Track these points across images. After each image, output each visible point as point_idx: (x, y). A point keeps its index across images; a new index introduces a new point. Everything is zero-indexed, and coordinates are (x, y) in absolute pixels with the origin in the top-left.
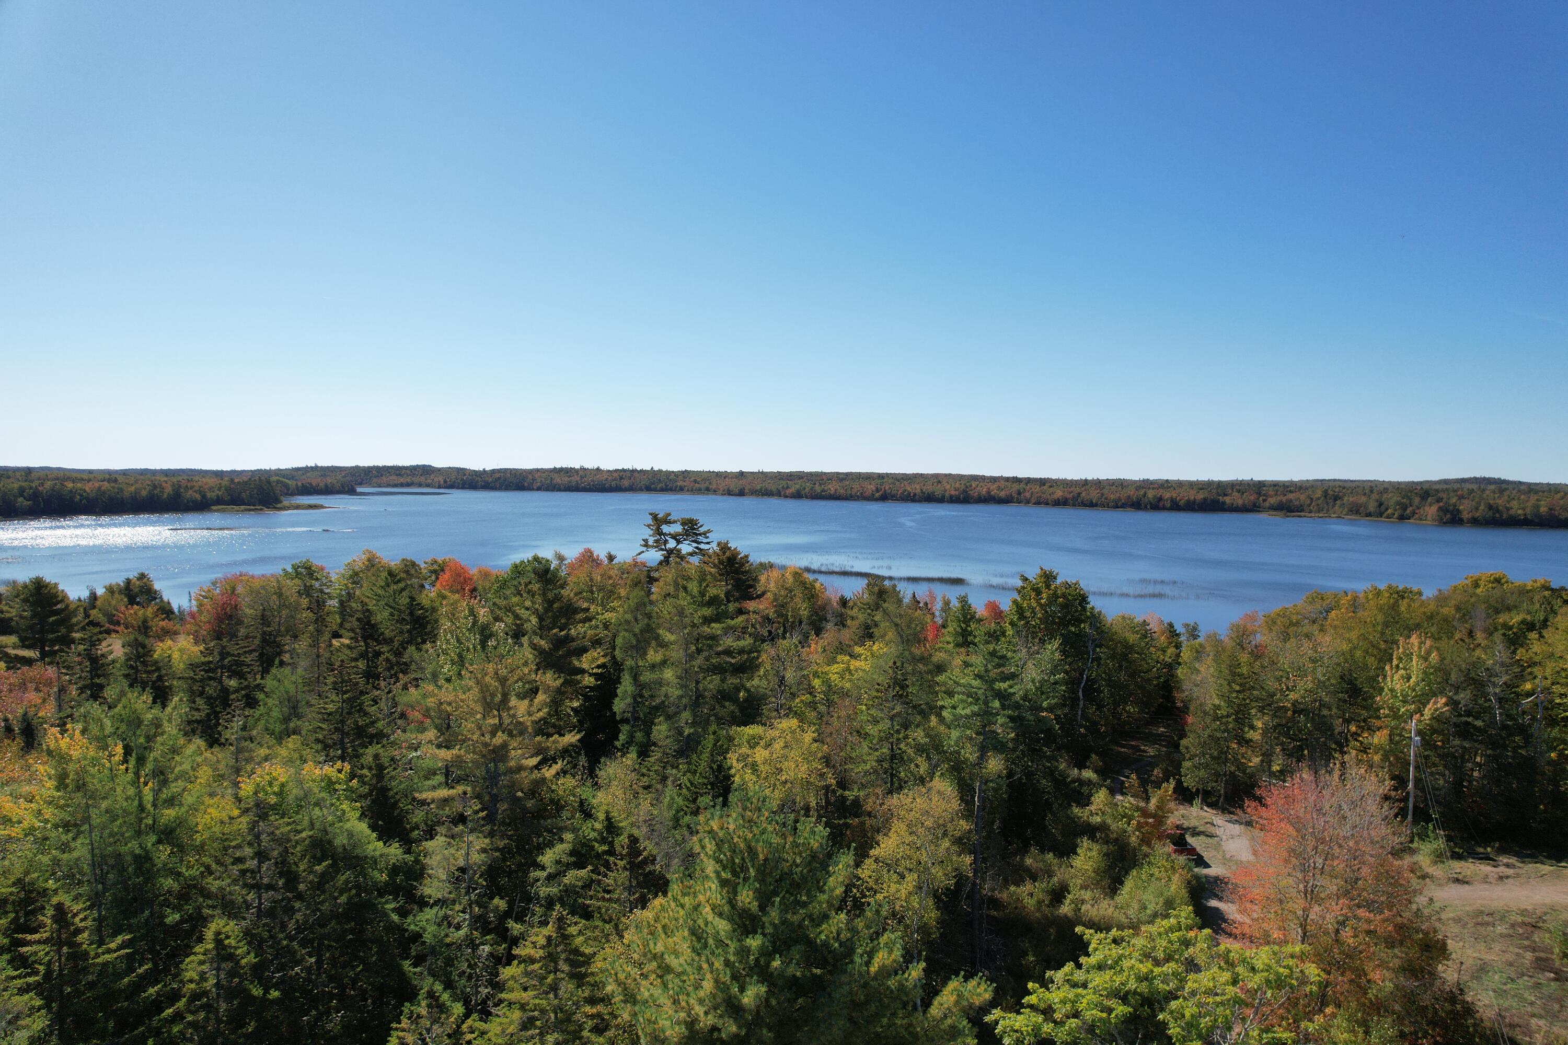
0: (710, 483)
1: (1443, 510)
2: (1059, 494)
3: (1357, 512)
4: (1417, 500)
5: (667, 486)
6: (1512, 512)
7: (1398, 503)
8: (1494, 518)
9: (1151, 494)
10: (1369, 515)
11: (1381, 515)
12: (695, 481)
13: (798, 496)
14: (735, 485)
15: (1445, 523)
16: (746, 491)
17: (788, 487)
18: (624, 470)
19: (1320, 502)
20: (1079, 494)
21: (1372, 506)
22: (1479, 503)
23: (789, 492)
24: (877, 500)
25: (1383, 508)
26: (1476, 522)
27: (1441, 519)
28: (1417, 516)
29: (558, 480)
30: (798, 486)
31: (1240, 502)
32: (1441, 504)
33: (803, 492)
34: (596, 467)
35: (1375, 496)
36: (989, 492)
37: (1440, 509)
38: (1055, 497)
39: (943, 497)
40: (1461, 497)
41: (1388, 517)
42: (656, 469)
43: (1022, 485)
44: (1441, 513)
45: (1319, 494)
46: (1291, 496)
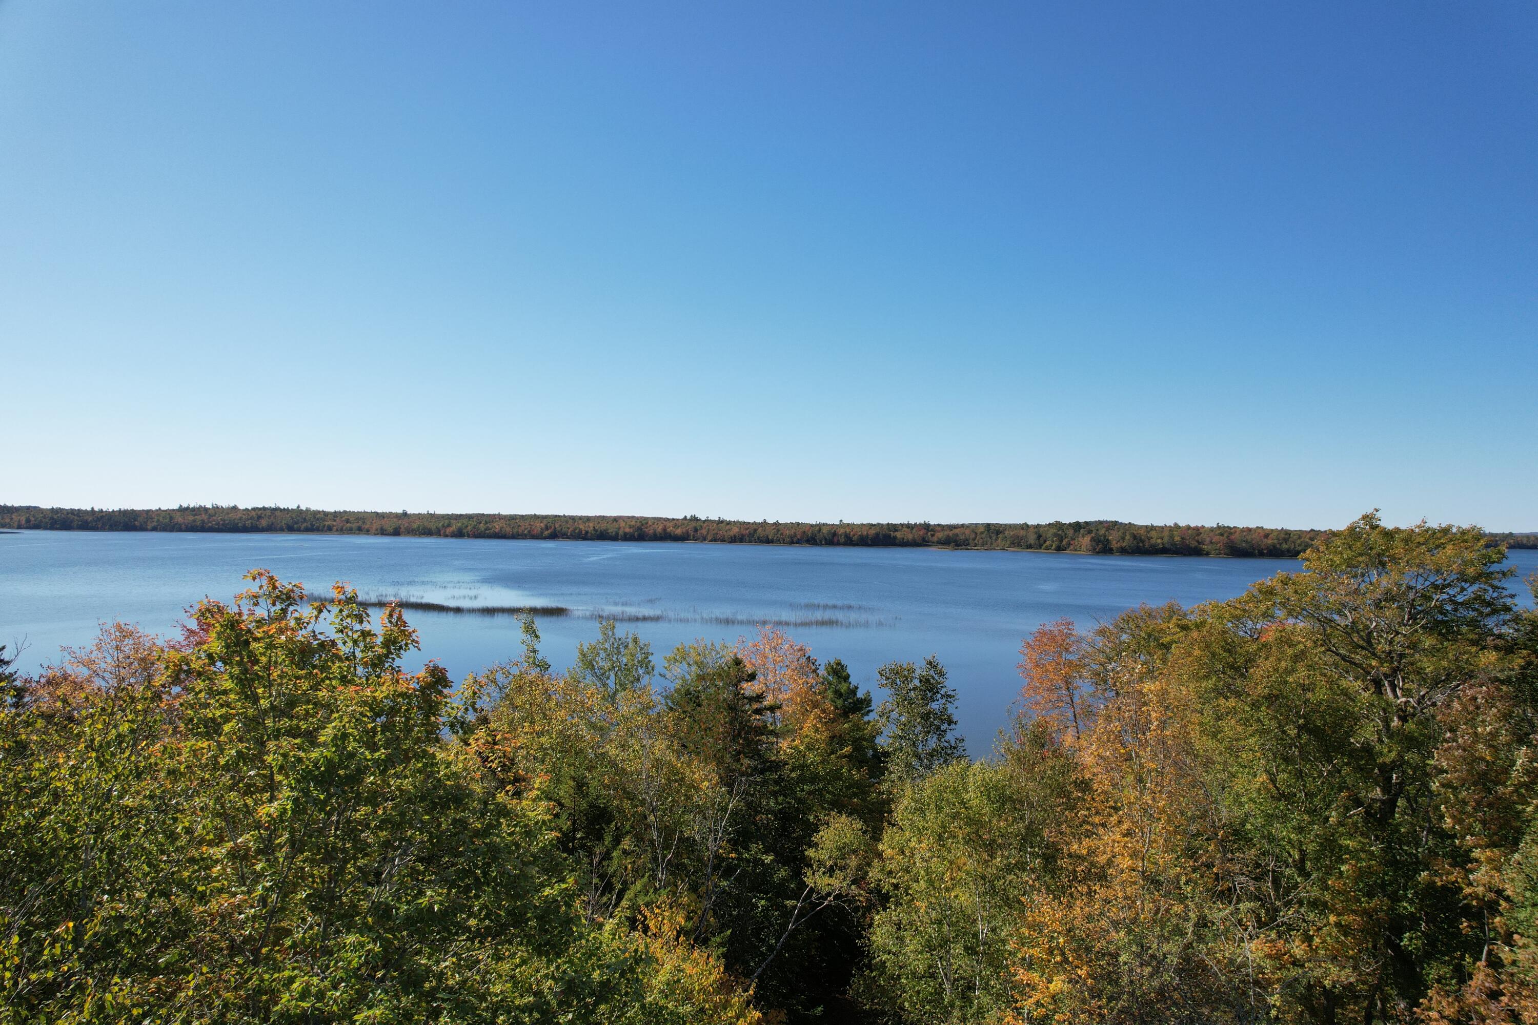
0: (364, 522)
1: (1096, 540)
2: (735, 530)
3: (1019, 545)
4: (1070, 532)
5: (312, 525)
6: (1153, 541)
7: (1055, 535)
8: (1138, 547)
9: (825, 531)
10: (1030, 547)
11: (1040, 546)
12: (348, 521)
13: (459, 534)
14: (389, 525)
15: (1098, 553)
16: (403, 529)
17: (448, 526)
18: (264, 509)
19: (983, 536)
20: (755, 530)
21: (1032, 539)
22: (1124, 534)
23: (449, 531)
24: (545, 538)
25: (1042, 541)
26: (1124, 552)
27: (1095, 549)
28: (1072, 547)
29: (179, 519)
30: (459, 526)
31: (910, 537)
32: (1093, 535)
33: (465, 531)
34: (232, 505)
35: (1032, 529)
36: (665, 530)
37: (1092, 539)
38: (731, 533)
39: (617, 534)
40: (1108, 529)
41: (1047, 549)
42: (303, 508)
44: (1094, 544)
45: (981, 531)
46: (957, 531)
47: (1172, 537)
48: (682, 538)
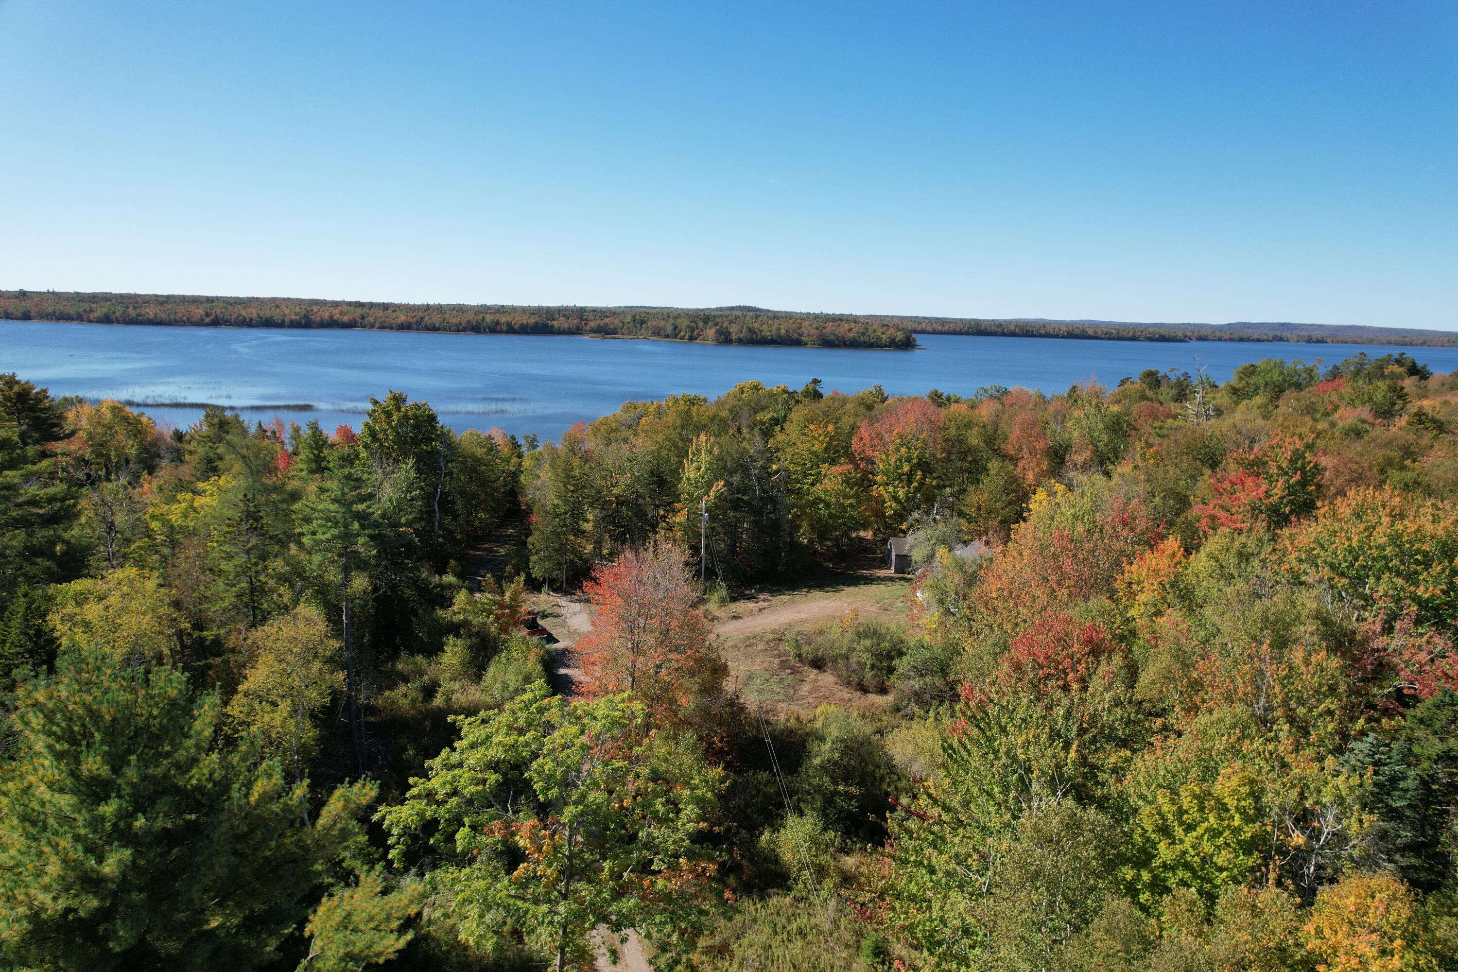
1: (719, 332)
2: (402, 318)
3: (659, 334)
4: (701, 324)
6: (764, 334)
7: (688, 327)
8: (753, 338)
9: (489, 318)
10: (667, 336)
11: (676, 336)
13: (106, 320)
15: (720, 343)
17: (91, 311)
19: (629, 326)
20: (422, 318)
21: (669, 330)
22: (743, 326)
23: (93, 316)
24: (208, 325)
25: (677, 330)
26: (741, 342)
27: (718, 340)
28: (701, 337)
30: (105, 310)
31: (566, 326)
32: (717, 327)
33: (113, 317)
35: (671, 321)
36: (331, 317)
37: (717, 331)
38: (399, 321)
39: (283, 321)
40: (731, 322)
41: (681, 338)
43: (366, 310)
44: (717, 335)
45: (629, 319)
46: (607, 320)
47: (779, 330)
48: (350, 325)
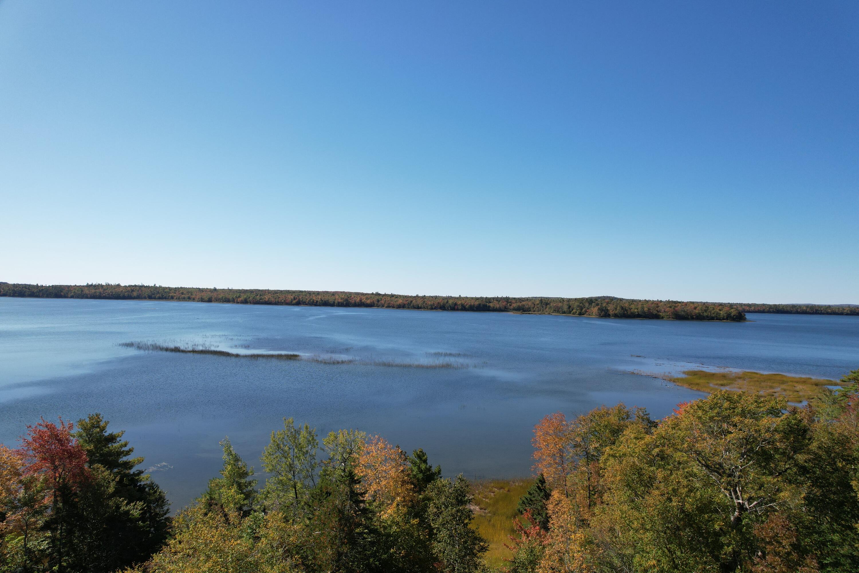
0: (192, 294)
1: (601, 310)
2: (400, 301)
3: (558, 312)
4: (587, 305)
5: (162, 296)
6: (632, 311)
7: (578, 306)
8: (624, 314)
9: (450, 302)
10: (564, 313)
11: (570, 312)
12: (182, 293)
13: (245, 302)
14: (206, 296)
15: (602, 317)
16: (213, 299)
17: (239, 297)
18: (135, 286)
19: (538, 306)
20: (411, 301)
21: (565, 308)
22: (617, 306)
23: (239, 300)
24: (294, 305)
25: (571, 309)
26: (616, 316)
27: (600, 315)
28: (587, 313)
29: (86, 291)
30: (245, 296)
31: (498, 306)
32: (599, 306)
33: (248, 300)
34: (117, 283)
35: (565, 303)
36: (361, 300)
37: (599, 309)
38: (398, 303)
39: (334, 302)
40: (608, 303)
41: (573, 314)
42: (158, 285)
43: (381, 297)
44: (600, 311)
45: (538, 302)
46: (524, 303)
47: (643, 308)
48: (371, 306)
